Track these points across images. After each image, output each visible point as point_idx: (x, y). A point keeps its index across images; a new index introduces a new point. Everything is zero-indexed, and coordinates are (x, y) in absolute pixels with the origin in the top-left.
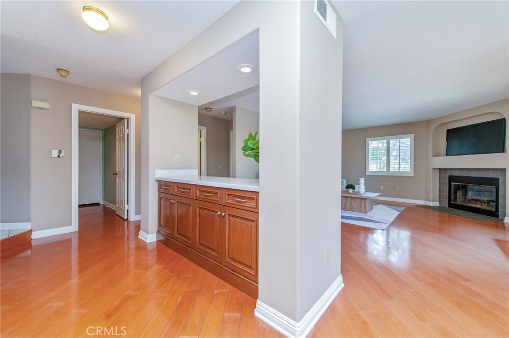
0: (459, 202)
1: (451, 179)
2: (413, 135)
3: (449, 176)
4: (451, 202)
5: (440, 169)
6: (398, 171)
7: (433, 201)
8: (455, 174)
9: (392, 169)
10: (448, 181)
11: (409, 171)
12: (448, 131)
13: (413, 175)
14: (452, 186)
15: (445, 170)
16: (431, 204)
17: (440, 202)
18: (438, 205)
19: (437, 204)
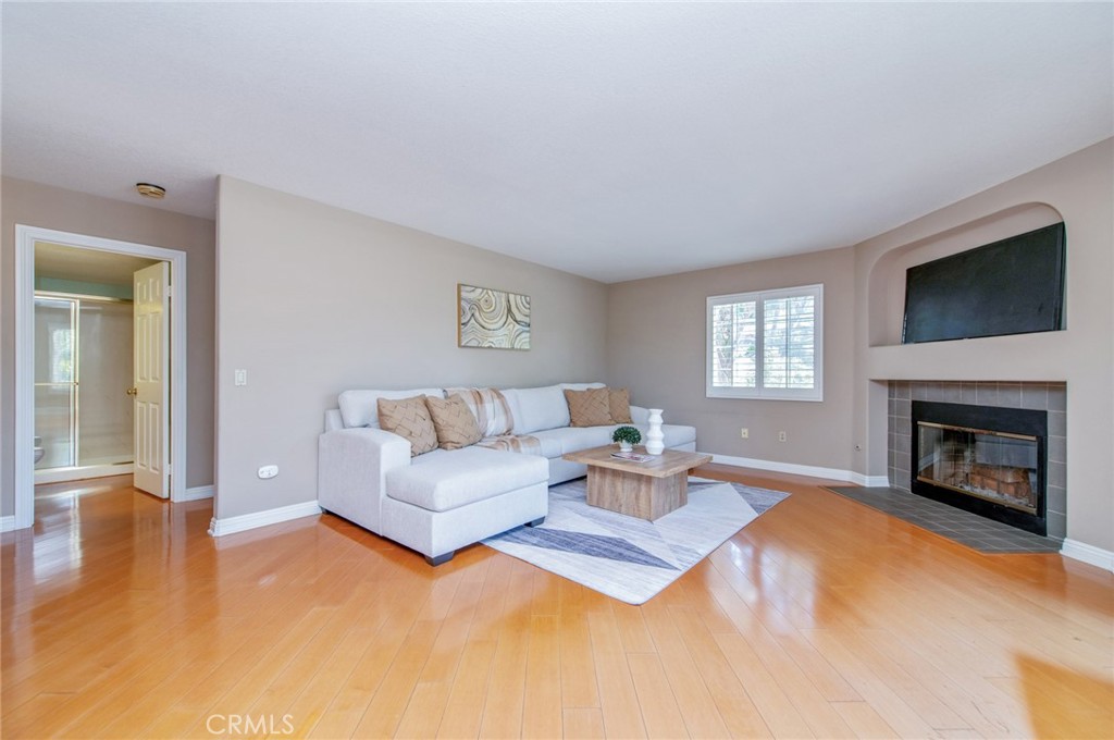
0: (938, 479)
1: (920, 411)
2: (821, 286)
3: (913, 402)
4: (919, 478)
5: (891, 384)
6: (784, 386)
7: (870, 475)
8: (927, 396)
9: (773, 380)
10: (910, 418)
11: (812, 386)
12: (910, 272)
13: (821, 400)
14: (922, 430)
15: (903, 384)
16: (867, 481)
17: (891, 473)
18: (887, 485)
19: (882, 481)
